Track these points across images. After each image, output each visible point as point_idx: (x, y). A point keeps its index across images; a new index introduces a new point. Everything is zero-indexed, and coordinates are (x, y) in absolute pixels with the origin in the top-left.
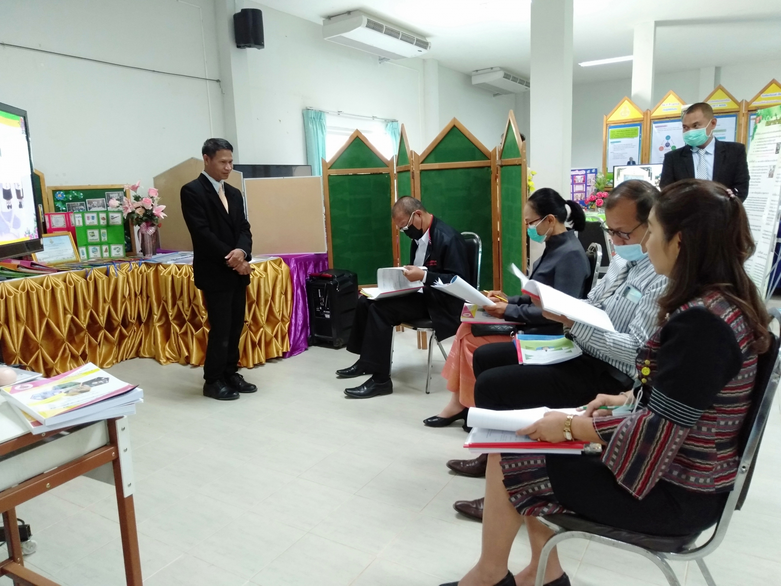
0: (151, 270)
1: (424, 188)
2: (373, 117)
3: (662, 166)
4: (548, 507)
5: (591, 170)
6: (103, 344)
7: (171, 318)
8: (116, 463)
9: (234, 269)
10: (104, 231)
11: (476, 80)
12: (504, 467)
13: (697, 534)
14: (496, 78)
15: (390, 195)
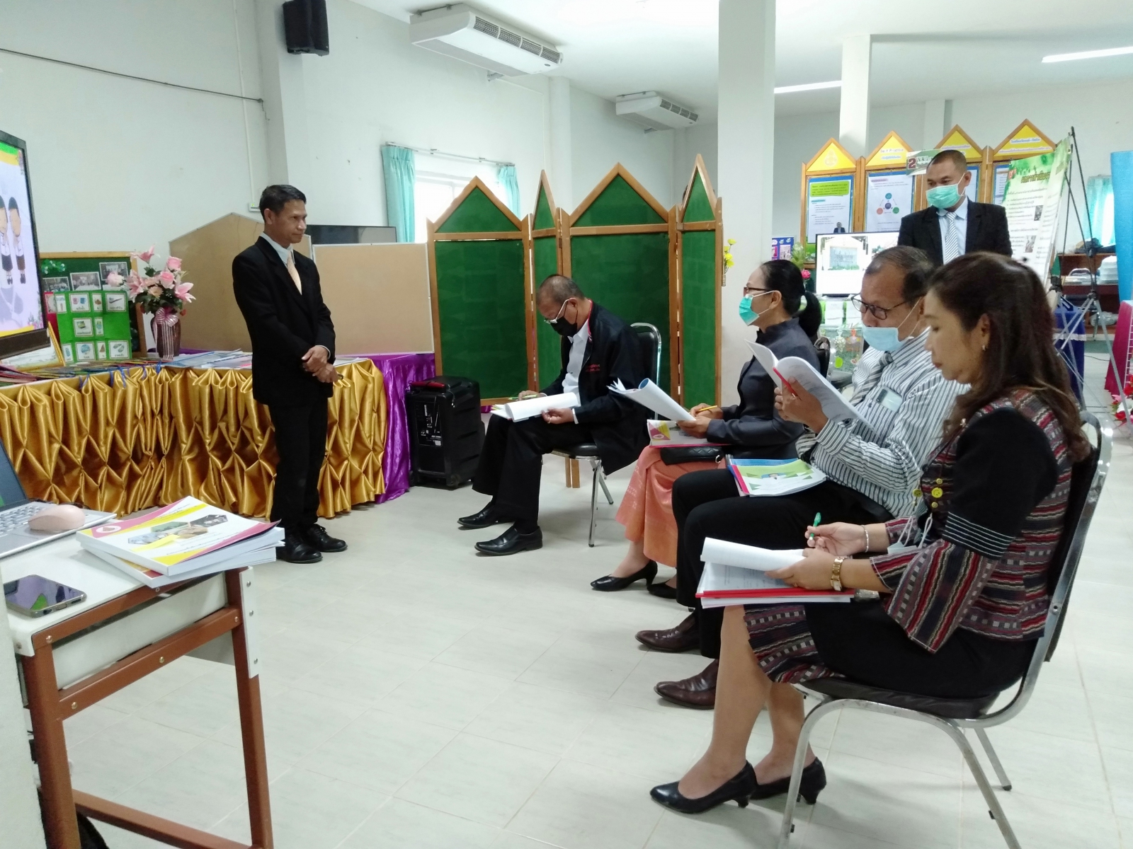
0: (177, 378)
1: (576, 262)
2: (480, 158)
3: (898, 234)
4: (811, 670)
5: (785, 239)
6: (105, 488)
7: (208, 448)
8: (238, 635)
9: (314, 375)
10: (99, 320)
11: (622, 109)
12: (749, 623)
13: (994, 696)
14: (650, 107)
15: (524, 271)
